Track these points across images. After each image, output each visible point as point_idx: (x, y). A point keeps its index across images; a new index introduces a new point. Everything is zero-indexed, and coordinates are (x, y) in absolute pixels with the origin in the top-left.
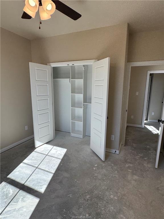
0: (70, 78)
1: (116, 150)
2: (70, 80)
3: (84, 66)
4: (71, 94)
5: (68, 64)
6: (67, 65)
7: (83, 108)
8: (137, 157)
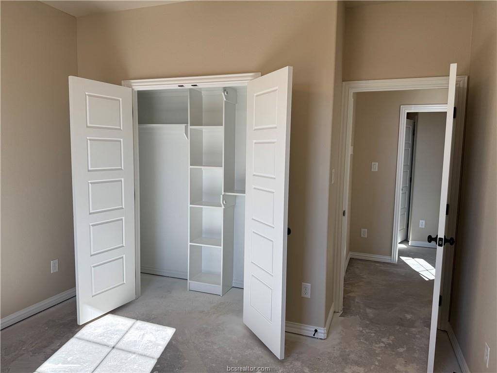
0: (187, 123)
1: (316, 328)
2: (186, 128)
3: (225, 89)
4: (191, 168)
5: (181, 83)
6: (177, 87)
7: (223, 207)
8: (377, 347)
